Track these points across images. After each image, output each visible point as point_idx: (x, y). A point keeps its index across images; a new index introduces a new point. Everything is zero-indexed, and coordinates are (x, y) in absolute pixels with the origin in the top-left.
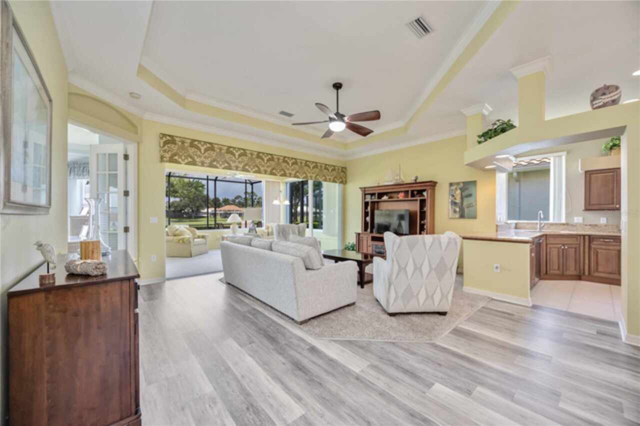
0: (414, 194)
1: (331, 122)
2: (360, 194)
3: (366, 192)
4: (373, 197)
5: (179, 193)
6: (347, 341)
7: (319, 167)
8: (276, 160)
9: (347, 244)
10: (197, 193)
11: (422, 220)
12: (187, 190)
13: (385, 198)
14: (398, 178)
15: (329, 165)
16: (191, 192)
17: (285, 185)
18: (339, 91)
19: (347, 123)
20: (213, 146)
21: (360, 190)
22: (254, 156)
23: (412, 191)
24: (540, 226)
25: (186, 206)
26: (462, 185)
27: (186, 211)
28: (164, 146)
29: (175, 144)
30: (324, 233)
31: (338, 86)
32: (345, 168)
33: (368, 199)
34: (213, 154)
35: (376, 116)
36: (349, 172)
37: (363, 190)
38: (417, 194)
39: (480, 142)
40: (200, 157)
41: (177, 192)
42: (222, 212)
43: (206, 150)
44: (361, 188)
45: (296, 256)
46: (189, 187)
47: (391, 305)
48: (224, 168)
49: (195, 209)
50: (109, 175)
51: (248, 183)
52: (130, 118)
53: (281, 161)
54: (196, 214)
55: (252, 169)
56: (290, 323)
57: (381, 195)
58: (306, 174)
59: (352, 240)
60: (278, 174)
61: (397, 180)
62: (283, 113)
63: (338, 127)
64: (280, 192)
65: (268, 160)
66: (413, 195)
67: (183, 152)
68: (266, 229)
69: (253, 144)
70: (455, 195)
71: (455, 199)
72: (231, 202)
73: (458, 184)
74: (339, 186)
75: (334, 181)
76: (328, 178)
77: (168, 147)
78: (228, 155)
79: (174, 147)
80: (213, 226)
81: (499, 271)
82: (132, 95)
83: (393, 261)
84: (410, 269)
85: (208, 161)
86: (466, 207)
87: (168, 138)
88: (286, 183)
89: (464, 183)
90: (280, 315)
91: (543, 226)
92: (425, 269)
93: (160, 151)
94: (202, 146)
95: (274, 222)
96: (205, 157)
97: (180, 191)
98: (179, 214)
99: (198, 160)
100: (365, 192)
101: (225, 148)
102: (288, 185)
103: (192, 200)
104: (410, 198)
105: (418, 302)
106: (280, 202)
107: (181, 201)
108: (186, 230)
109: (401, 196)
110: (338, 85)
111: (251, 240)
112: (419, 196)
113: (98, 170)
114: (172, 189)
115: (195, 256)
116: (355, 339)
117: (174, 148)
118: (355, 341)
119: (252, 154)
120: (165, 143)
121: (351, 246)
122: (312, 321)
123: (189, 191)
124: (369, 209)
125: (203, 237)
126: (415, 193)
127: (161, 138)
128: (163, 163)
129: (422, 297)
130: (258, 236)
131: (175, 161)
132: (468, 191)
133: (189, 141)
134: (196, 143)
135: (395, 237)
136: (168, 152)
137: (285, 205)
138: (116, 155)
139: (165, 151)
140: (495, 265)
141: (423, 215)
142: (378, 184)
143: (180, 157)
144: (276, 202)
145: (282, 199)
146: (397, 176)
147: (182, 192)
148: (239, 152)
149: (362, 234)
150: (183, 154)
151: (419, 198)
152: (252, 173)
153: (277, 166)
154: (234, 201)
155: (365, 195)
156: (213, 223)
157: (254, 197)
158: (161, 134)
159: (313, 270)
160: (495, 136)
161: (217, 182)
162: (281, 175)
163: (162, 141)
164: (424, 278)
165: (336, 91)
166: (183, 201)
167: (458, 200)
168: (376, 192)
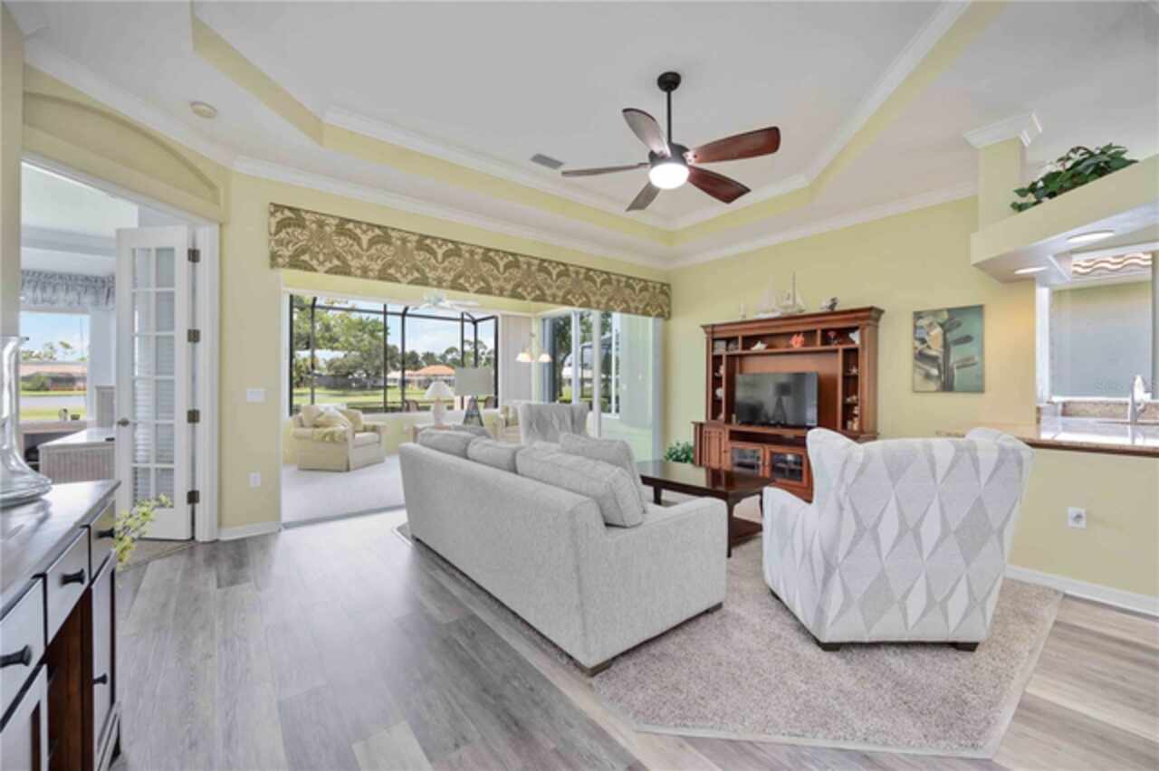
0: (829, 337)
1: (652, 167)
2: (701, 339)
3: (717, 336)
4: (731, 346)
5: (340, 342)
6: (731, 741)
7: (615, 283)
8: (525, 267)
9: (674, 445)
10: (375, 342)
11: (848, 396)
12: (355, 336)
13: (759, 347)
14: (790, 302)
15: (634, 279)
16: (362, 340)
17: (541, 322)
18: (673, 93)
19: (691, 168)
20: (386, 233)
21: (702, 330)
22: (476, 257)
23: (825, 332)
24: (1134, 409)
25: (355, 368)
26: (945, 316)
27: (356, 375)
28: (277, 232)
29: (304, 227)
30: (621, 421)
31: (669, 82)
32: (668, 285)
33: (721, 349)
34: (388, 251)
35: (768, 141)
36: (676, 295)
37: (710, 330)
38: (835, 338)
39: (1020, 208)
40: (358, 256)
41: (337, 340)
42: (422, 378)
43: (372, 242)
44: (704, 327)
45: (580, 493)
46: (360, 330)
47: (829, 622)
48: (411, 283)
49: (372, 372)
50: (157, 294)
51: (468, 321)
52: (200, 166)
53: (534, 268)
54: (375, 382)
55: (472, 285)
56: (563, 666)
57: (749, 341)
58: (586, 296)
59: (684, 436)
60: (529, 298)
61: (786, 307)
62: (541, 159)
63: (671, 176)
64: (532, 335)
65: (507, 267)
66: (826, 341)
67: (321, 246)
68: (502, 413)
69: (475, 231)
70: (927, 338)
71: (929, 347)
72: (438, 360)
73: (935, 313)
74: (654, 322)
75: (645, 313)
76: (632, 305)
77: (287, 233)
78: (421, 253)
79: (301, 234)
80: (399, 405)
81: (1083, 523)
82: (195, 107)
83: (841, 509)
84: (889, 530)
85: (376, 266)
86: (955, 366)
87: (288, 213)
88: (544, 320)
89: (949, 310)
90: (537, 638)
91: (1143, 411)
92: (931, 530)
93: (270, 241)
94: (365, 232)
95: (519, 397)
96: (371, 258)
97: (342, 339)
98: (344, 381)
99: (354, 263)
100: (714, 334)
101: (415, 238)
102: (547, 322)
103: (368, 355)
104: (819, 347)
105: (905, 616)
106: (532, 357)
107: (345, 356)
108: (340, 415)
109: (797, 343)
110: (670, 78)
111: (467, 442)
112: (840, 343)
113: (135, 285)
114: (327, 335)
115: (356, 468)
116: (750, 737)
117: (300, 237)
118: (750, 743)
119: (472, 253)
120: (282, 225)
121: (684, 451)
122: (623, 663)
123: (359, 339)
124: (722, 371)
125: (374, 429)
126: (832, 334)
127: (272, 214)
128: (276, 269)
129: (916, 603)
130: (484, 434)
131: (303, 265)
132: (960, 329)
133: (334, 222)
134: (351, 226)
135: (849, 445)
136: (288, 243)
137: (540, 364)
138: (171, 250)
139: (280, 243)
140: (1073, 511)
141: (851, 383)
142: (744, 316)
143: (314, 256)
144: (523, 358)
145: (535, 349)
146: (788, 298)
147: (347, 340)
148: (445, 248)
149: (708, 424)
150: (321, 250)
151: (841, 348)
152: (472, 295)
153: (526, 280)
154: (443, 357)
155: (714, 340)
156: (399, 399)
157: (480, 351)
158: (271, 204)
159: (624, 527)
160: (1075, 186)
161: (407, 319)
162: (536, 299)
163: (274, 221)
164: (925, 556)
165: (665, 94)
166: (348, 358)
167: (936, 350)
168: (740, 334)
